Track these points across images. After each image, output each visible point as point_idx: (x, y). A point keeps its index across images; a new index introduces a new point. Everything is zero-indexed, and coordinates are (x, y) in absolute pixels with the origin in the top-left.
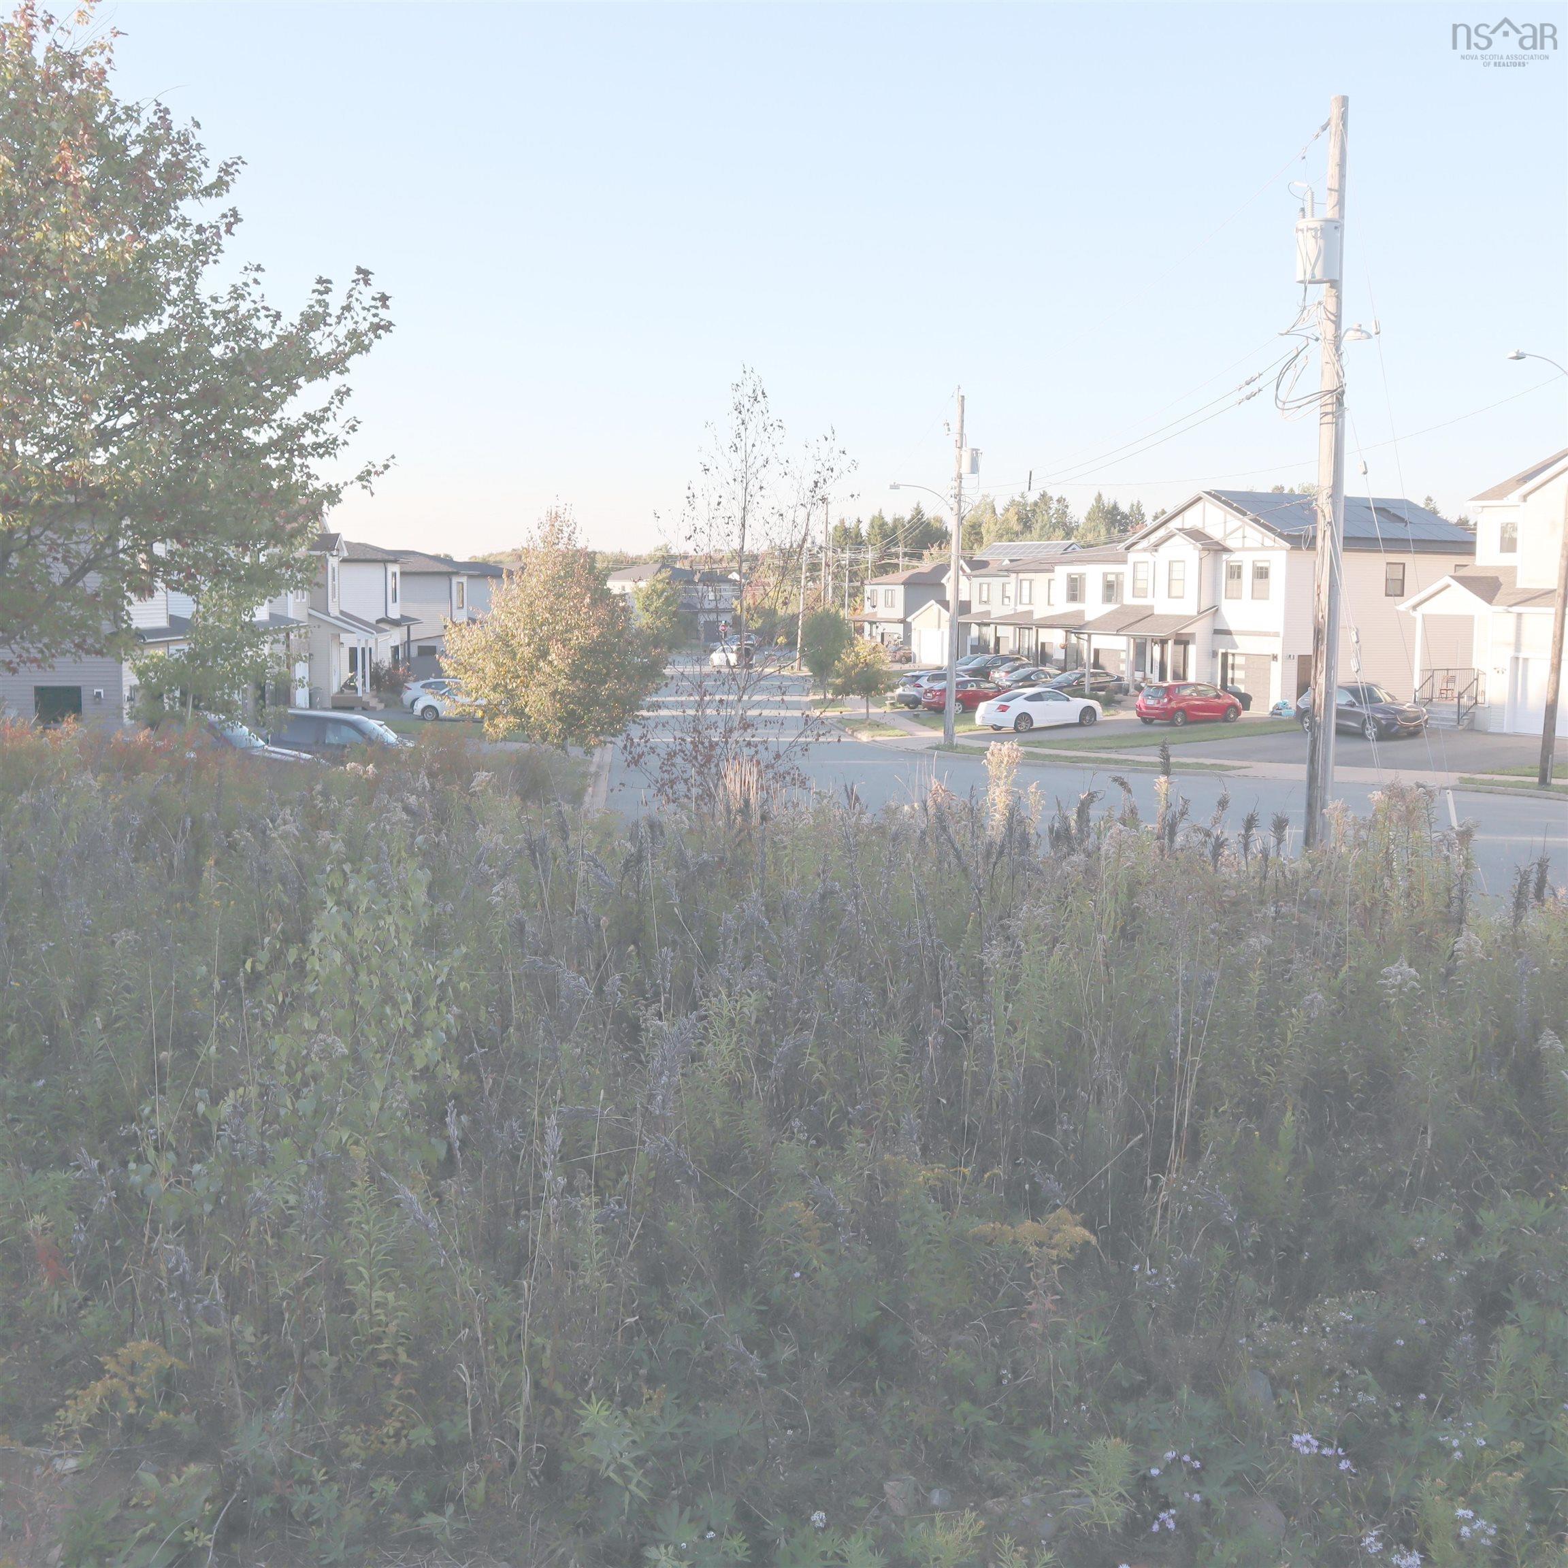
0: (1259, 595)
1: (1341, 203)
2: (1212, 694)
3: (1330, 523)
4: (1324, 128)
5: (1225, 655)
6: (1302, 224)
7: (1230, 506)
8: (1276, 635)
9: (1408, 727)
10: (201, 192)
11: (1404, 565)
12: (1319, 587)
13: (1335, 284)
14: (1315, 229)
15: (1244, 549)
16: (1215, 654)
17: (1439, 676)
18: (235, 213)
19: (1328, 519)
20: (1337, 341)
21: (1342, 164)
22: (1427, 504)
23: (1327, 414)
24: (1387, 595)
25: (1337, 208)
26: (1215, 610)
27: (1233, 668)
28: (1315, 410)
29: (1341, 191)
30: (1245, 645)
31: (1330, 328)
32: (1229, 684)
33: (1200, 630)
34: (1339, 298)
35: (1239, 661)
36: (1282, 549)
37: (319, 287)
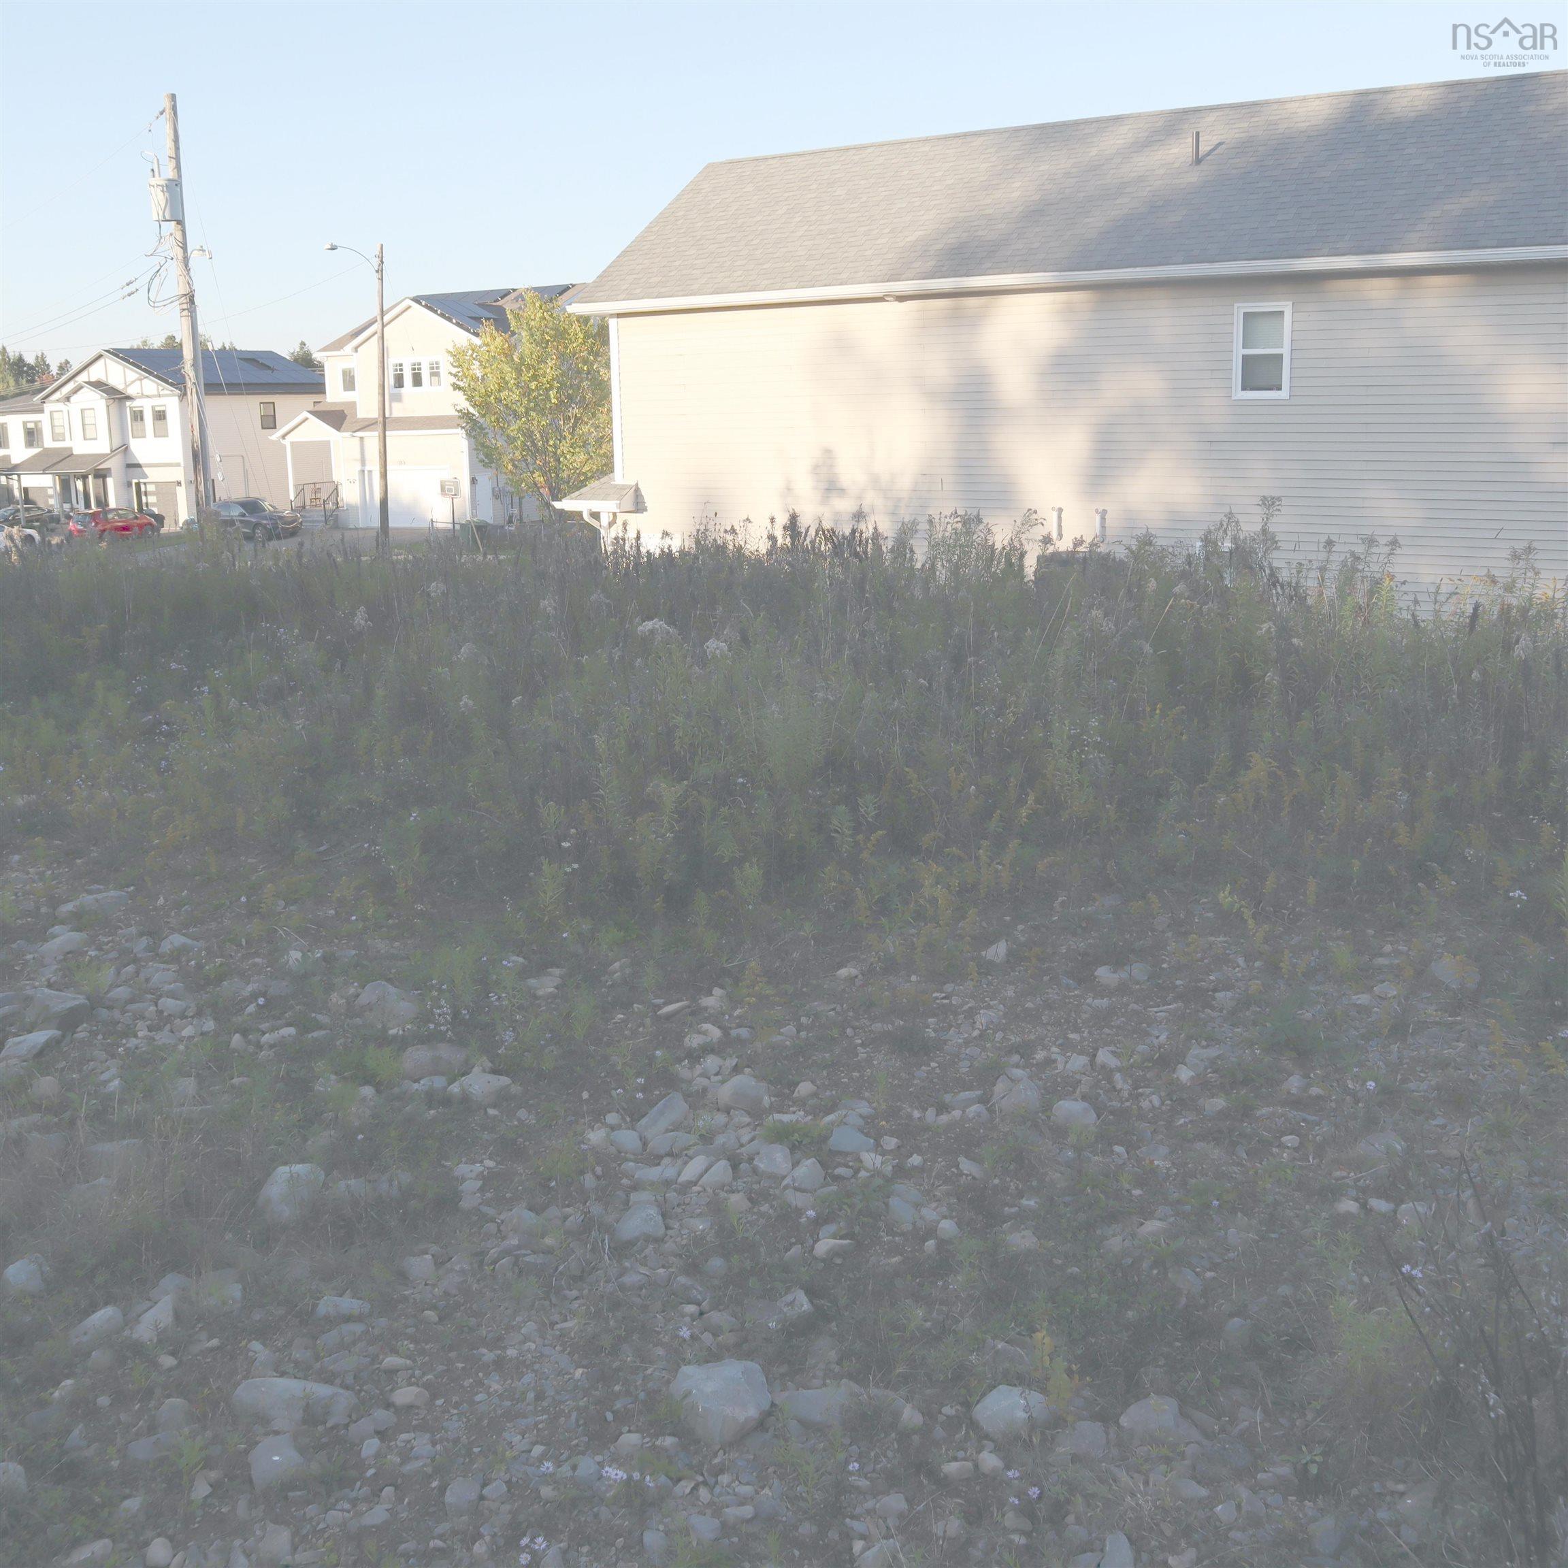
0: (161, 433)
1: (178, 167)
2: (131, 516)
3: (194, 383)
4: (162, 113)
5: (138, 485)
6: (153, 181)
7: (128, 362)
8: (178, 465)
9: (288, 528)
11: (274, 403)
12: (192, 426)
13: (180, 222)
14: (162, 186)
15: (143, 396)
16: (129, 484)
17: (308, 489)
19: (193, 381)
20: (186, 260)
21: (176, 140)
22: (302, 348)
23: (184, 310)
24: (263, 428)
25: (176, 170)
26: (125, 449)
27: (146, 495)
28: (175, 308)
29: (177, 158)
30: (153, 475)
31: (180, 252)
32: (145, 508)
33: (114, 464)
34: (184, 232)
35: (151, 488)
36: (174, 395)
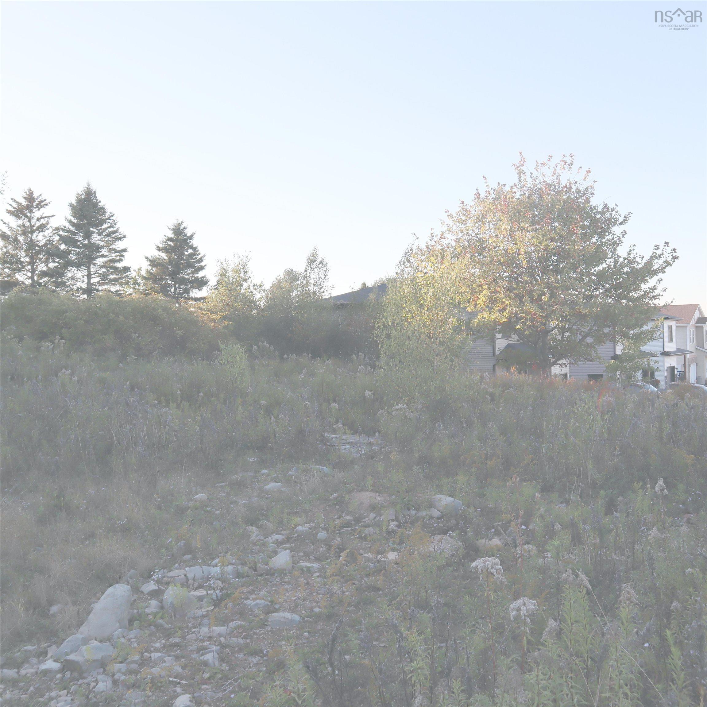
10: (619, 224)
18: (625, 232)
37: (656, 248)
